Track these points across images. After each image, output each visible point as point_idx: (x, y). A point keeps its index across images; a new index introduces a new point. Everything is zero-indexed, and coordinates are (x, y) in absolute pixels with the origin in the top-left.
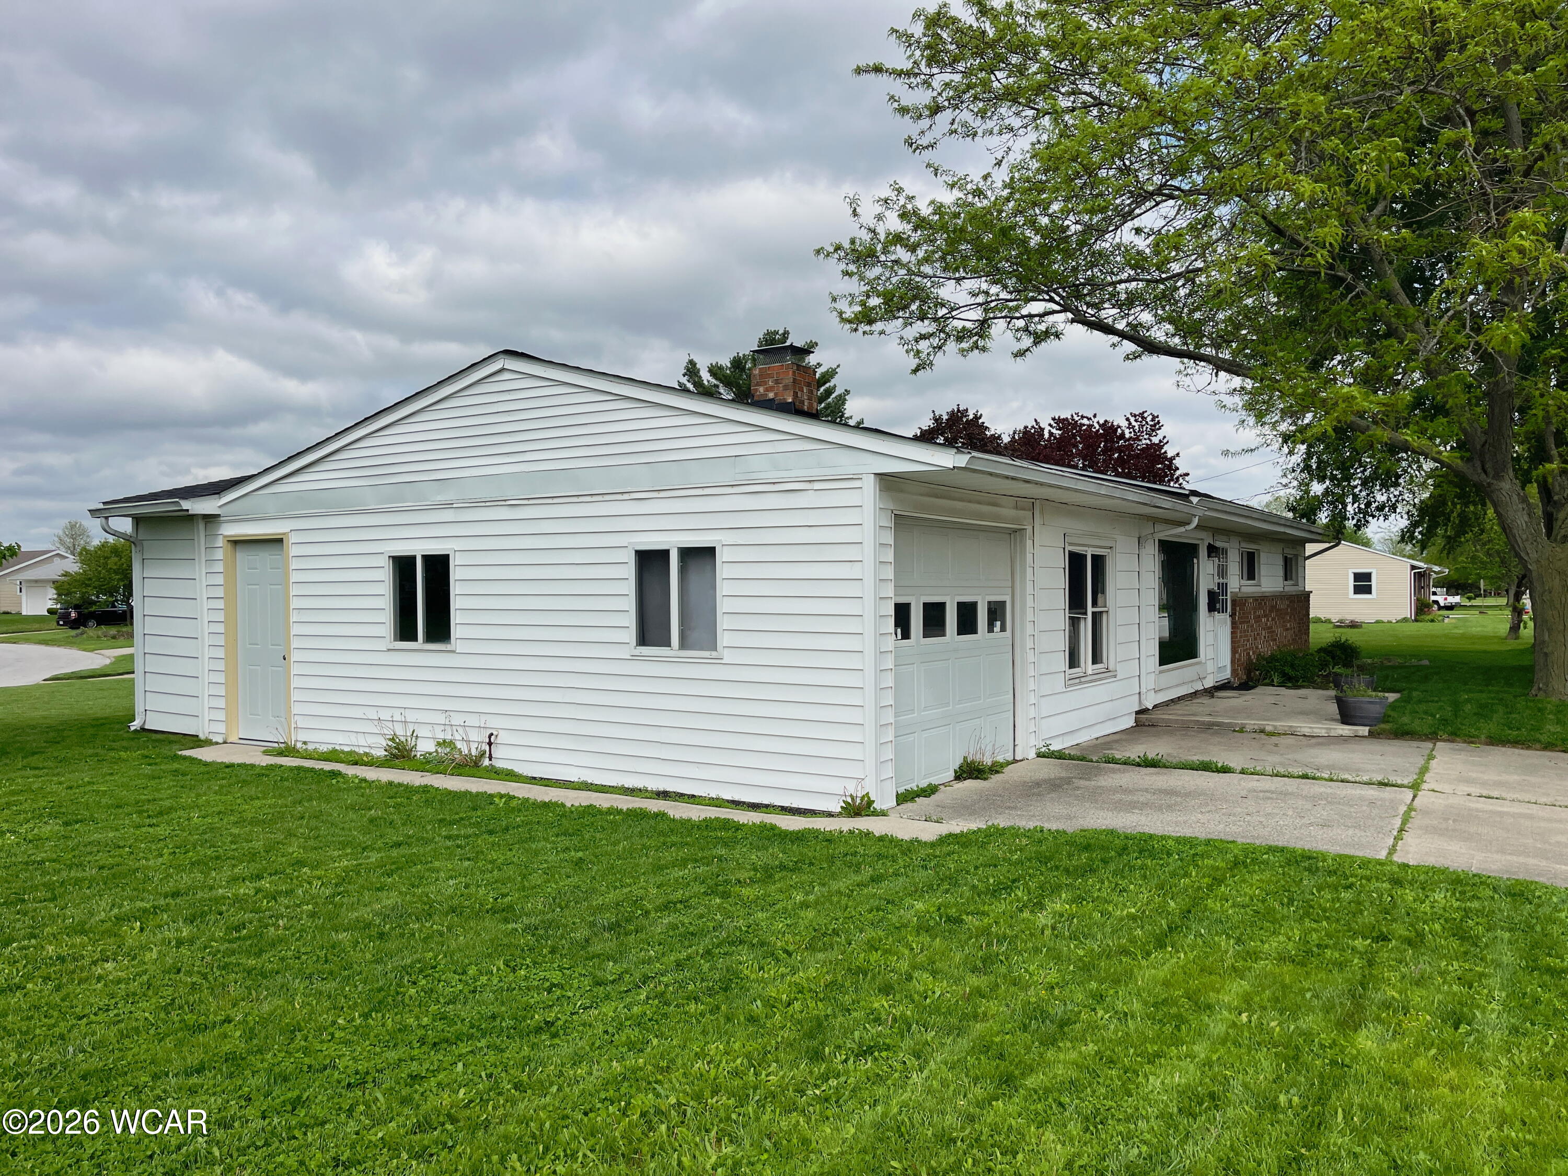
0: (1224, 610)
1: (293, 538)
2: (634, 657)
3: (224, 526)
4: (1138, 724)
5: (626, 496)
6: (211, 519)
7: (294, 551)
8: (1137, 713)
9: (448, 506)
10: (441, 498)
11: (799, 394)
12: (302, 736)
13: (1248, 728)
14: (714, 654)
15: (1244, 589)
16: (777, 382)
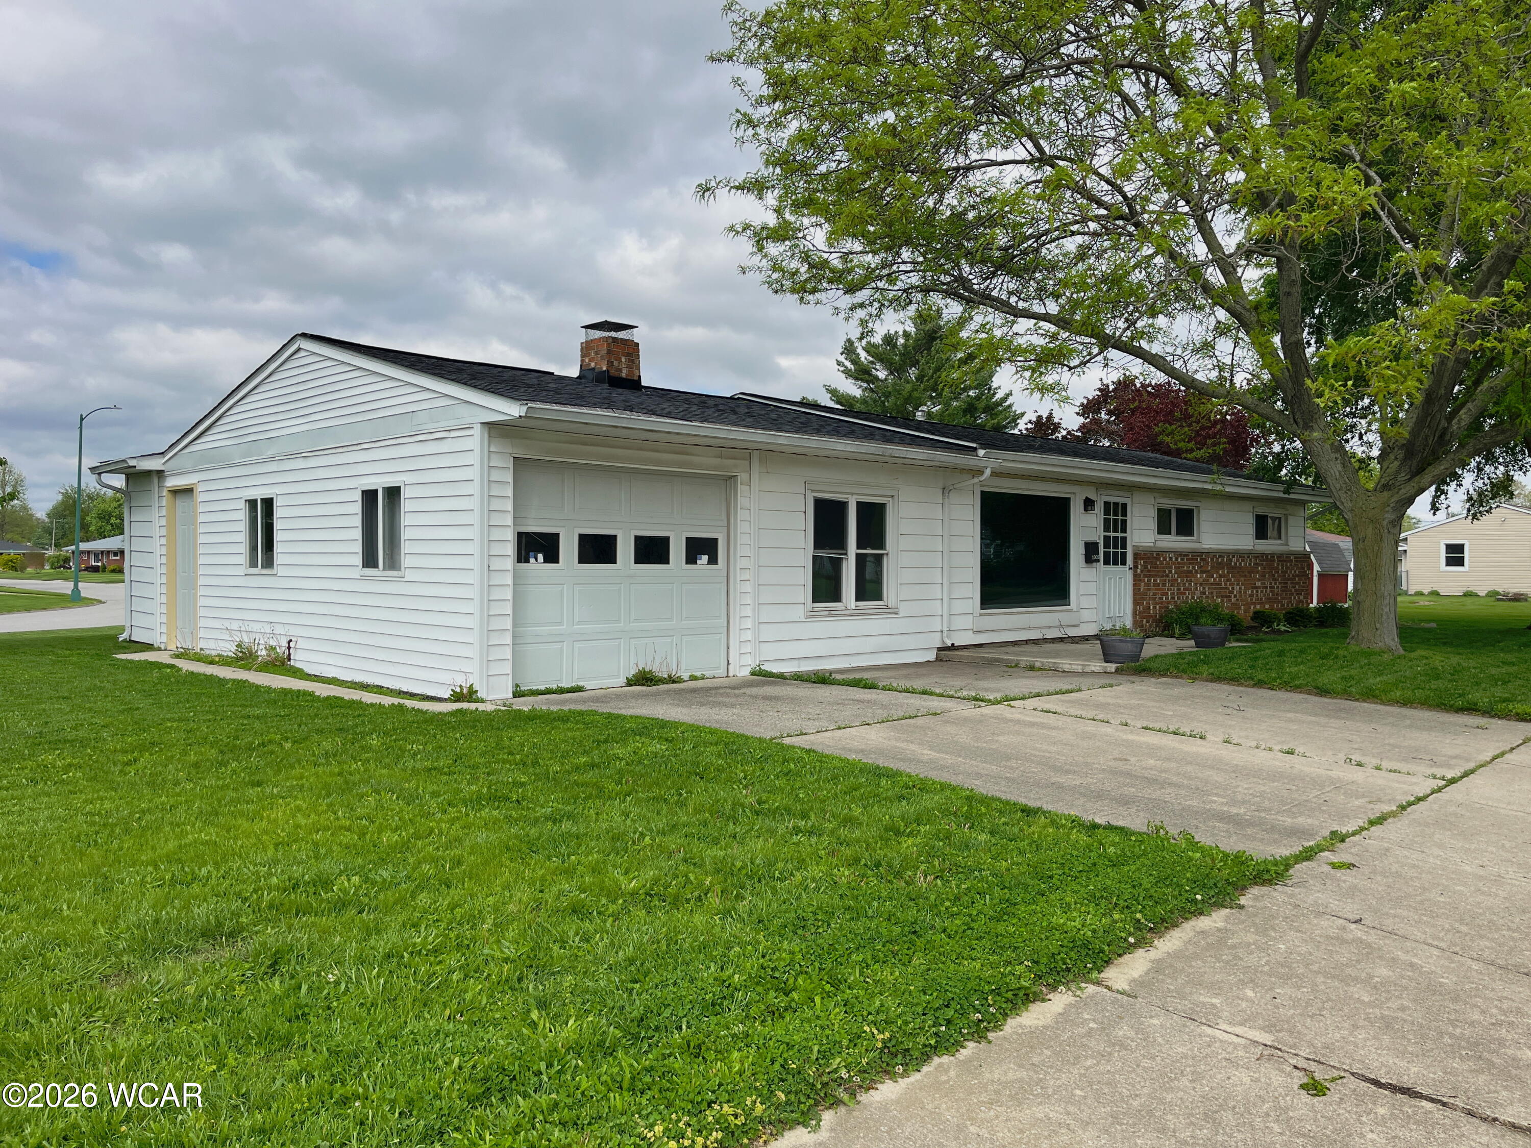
0: (1124, 563)
1: (200, 487)
2: (363, 578)
3: (168, 479)
4: (938, 659)
5: (359, 447)
6: (160, 474)
7: (201, 497)
8: (939, 649)
9: (272, 459)
10: (270, 453)
11: (616, 363)
12: (202, 644)
13: (1022, 665)
14: (395, 573)
15: (1159, 544)
16: (597, 353)
